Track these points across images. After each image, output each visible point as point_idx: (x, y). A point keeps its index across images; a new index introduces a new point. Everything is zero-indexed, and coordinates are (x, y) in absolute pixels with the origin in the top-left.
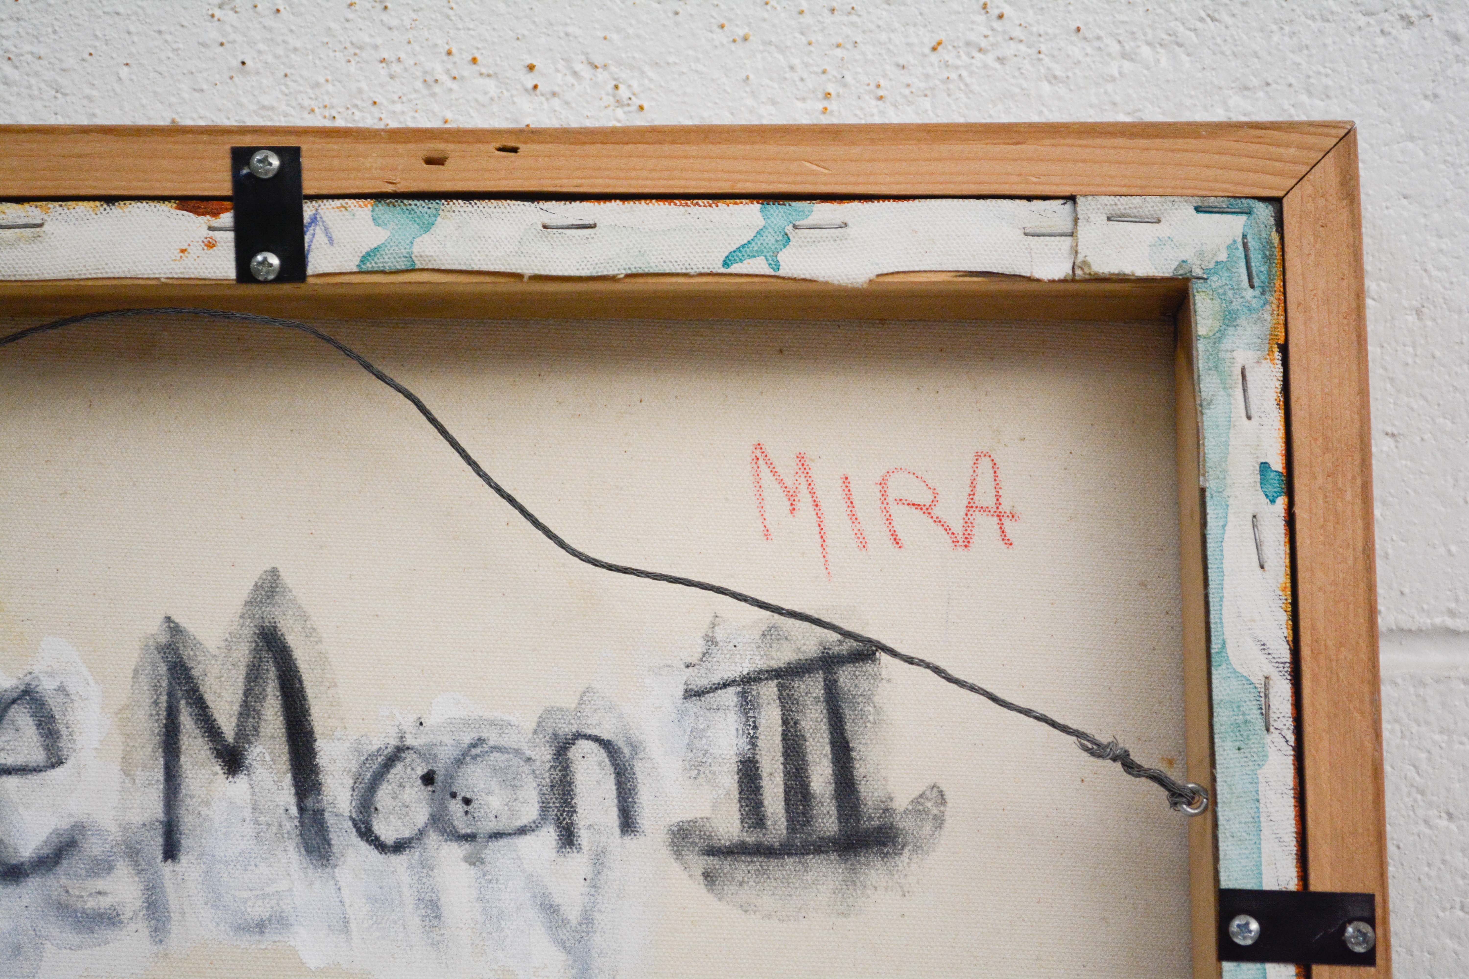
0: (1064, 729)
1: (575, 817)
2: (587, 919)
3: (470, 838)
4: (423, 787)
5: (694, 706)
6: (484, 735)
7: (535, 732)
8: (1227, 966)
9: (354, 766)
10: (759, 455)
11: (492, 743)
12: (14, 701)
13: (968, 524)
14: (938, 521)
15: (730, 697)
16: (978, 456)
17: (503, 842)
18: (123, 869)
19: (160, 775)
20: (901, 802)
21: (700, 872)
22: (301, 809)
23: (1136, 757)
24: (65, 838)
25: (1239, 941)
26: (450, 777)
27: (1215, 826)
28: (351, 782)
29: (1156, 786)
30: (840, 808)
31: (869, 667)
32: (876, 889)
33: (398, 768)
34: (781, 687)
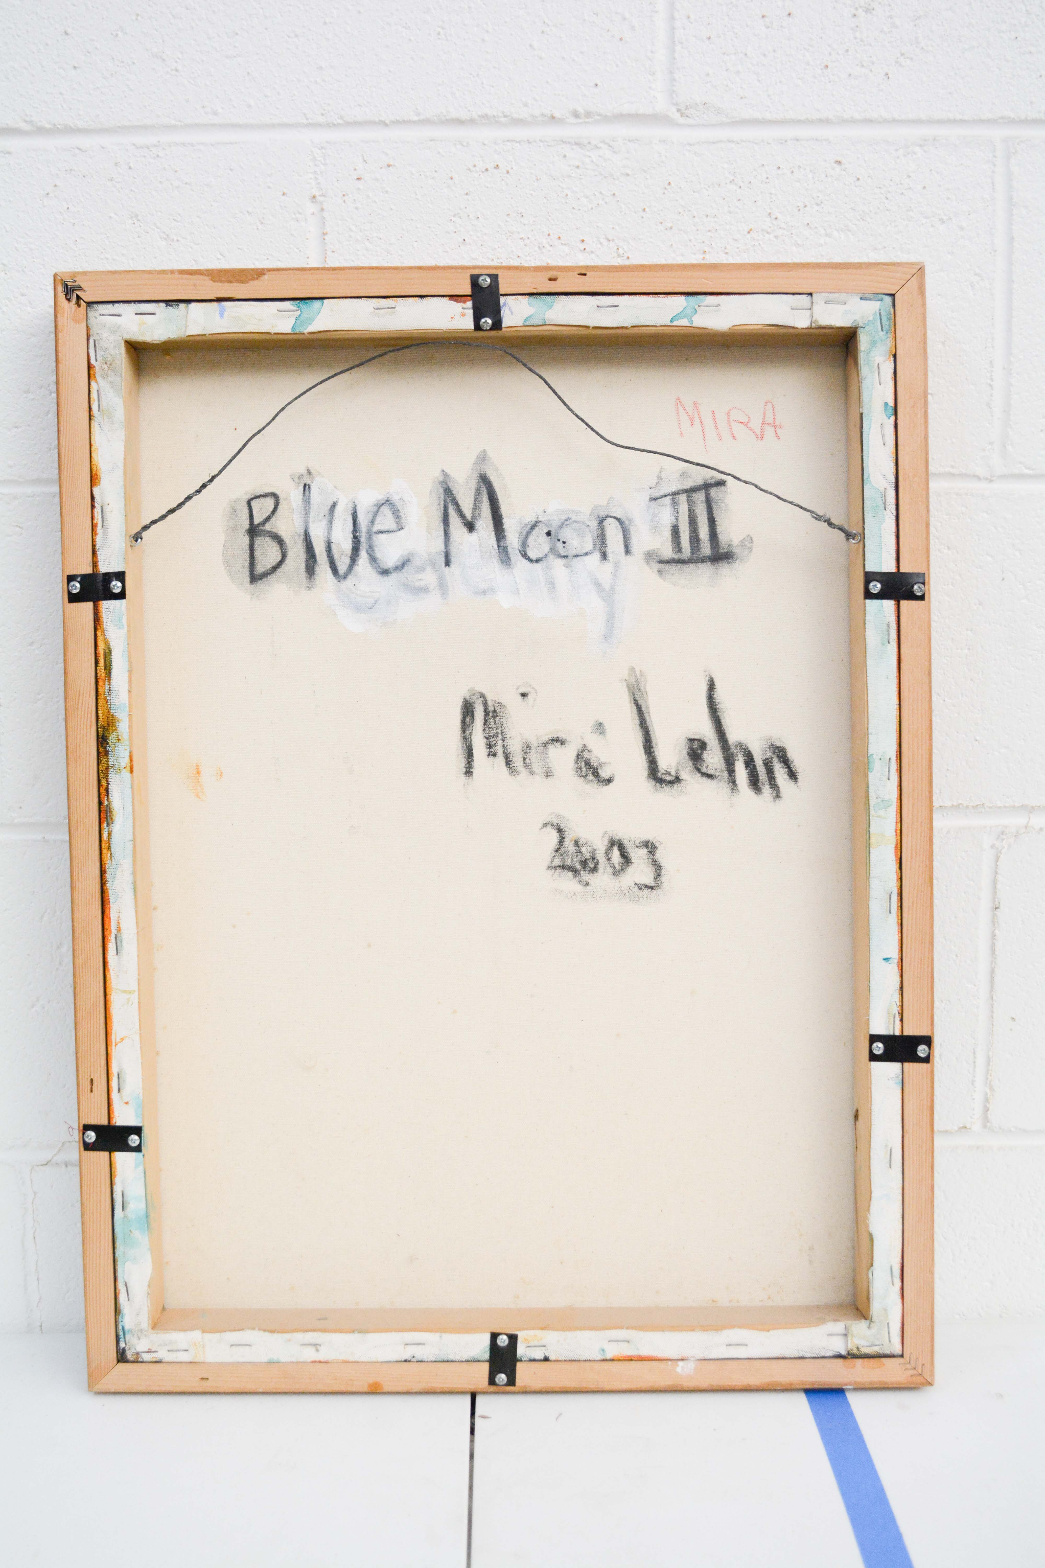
0: (805, 509)
1: (607, 549)
2: (612, 588)
3: (566, 557)
4: (546, 537)
5: (653, 503)
6: (570, 516)
7: (590, 515)
8: (867, 601)
9: (519, 529)
10: (678, 402)
11: (573, 519)
12: (383, 504)
13: (762, 430)
14: (750, 429)
15: (668, 500)
16: (766, 403)
17: (578, 558)
18: (429, 570)
19: (442, 533)
20: (735, 542)
21: (656, 570)
22: (499, 546)
23: (833, 520)
24: (406, 558)
25: (873, 591)
26: (557, 533)
27: (864, 547)
28: (518, 535)
29: (840, 532)
30: (712, 544)
31: (723, 488)
32: (725, 576)
33: (536, 530)
34: (688, 496)
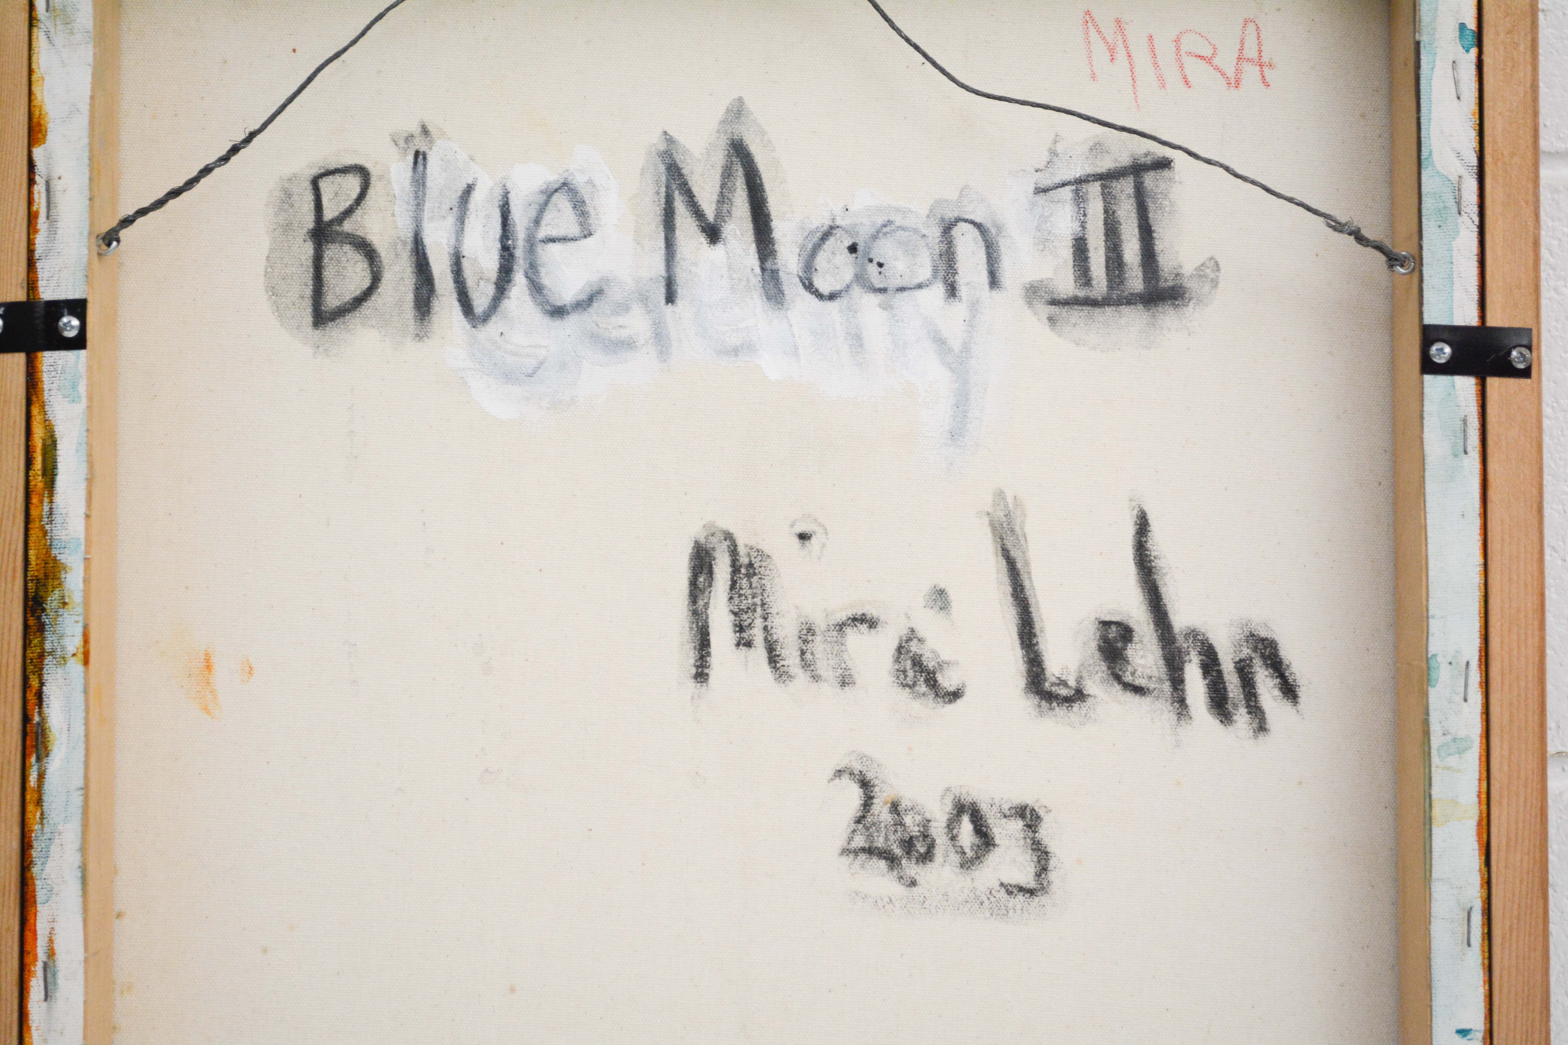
0: (1315, 212)
1: (956, 277)
2: (966, 348)
3: (883, 290)
4: (849, 255)
5: (1041, 199)
6: (892, 218)
7: (928, 216)
8: (1427, 378)
9: (800, 240)
10: (1088, 19)
11: (897, 224)
12: (556, 191)
13: (1238, 71)
14: (1217, 68)
15: (1067, 193)
16: (1246, 22)
17: (905, 294)
18: (637, 310)
19: (662, 244)
20: (1188, 269)
21: (1046, 316)
22: (763, 269)
23: (1365, 232)
24: (595, 288)
25: (1437, 360)
26: (868, 249)
27: (1421, 281)
28: (798, 250)
29: (1378, 254)
30: (1145, 273)
31: (1166, 173)
32: (1169, 330)
33: (831, 241)
34: (1103, 187)
